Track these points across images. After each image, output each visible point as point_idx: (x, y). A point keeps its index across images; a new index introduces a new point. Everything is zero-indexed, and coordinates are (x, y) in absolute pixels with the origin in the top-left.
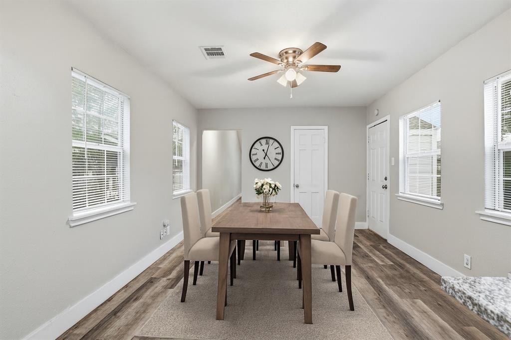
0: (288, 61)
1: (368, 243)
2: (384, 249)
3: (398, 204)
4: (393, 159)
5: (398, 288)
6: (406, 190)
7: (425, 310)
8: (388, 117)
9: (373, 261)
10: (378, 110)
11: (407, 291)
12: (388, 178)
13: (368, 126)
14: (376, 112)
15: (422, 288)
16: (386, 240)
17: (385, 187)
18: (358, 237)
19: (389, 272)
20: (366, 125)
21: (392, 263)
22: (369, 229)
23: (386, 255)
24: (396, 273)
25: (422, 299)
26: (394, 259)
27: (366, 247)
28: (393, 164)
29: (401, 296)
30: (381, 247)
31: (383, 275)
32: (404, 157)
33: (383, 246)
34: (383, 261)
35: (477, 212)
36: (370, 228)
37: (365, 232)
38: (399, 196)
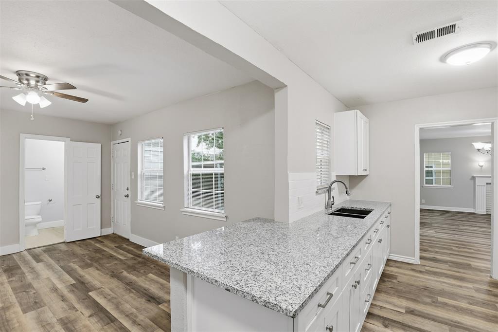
0: (28, 83)
1: (113, 246)
2: (127, 247)
3: (137, 210)
4: (133, 173)
5: (136, 272)
6: (143, 198)
7: (152, 278)
8: (129, 139)
9: (117, 259)
10: (121, 131)
11: (142, 271)
12: (129, 188)
13: (112, 143)
14: (120, 132)
15: (152, 266)
16: (128, 240)
17: (127, 196)
18: (103, 242)
19: (130, 263)
20: (111, 141)
21: (133, 256)
22: (113, 233)
23: (128, 251)
24: (135, 262)
25: (152, 273)
26: (135, 252)
27: (112, 249)
28: (133, 177)
29: (138, 277)
30: (125, 246)
31: (125, 266)
32: (142, 171)
33: (126, 245)
34: (125, 257)
35: (181, 210)
36: (116, 232)
37: (110, 237)
38: (139, 203)
